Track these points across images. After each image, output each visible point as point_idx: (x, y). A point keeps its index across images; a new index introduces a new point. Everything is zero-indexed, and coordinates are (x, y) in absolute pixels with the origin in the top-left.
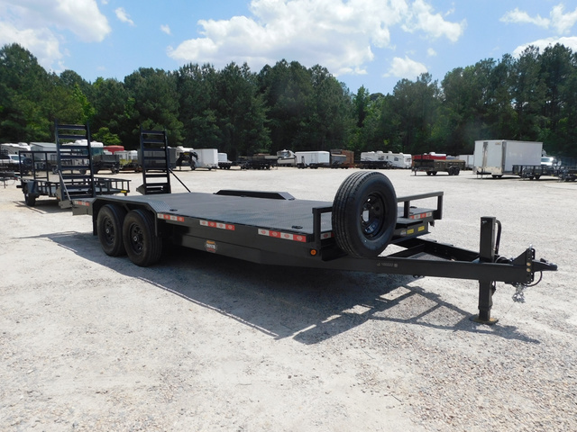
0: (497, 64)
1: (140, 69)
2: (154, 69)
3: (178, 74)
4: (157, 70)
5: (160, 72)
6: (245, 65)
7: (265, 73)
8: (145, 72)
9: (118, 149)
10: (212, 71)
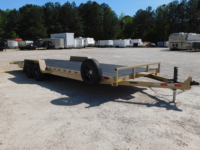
0: (179, 3)
1: (26, 5)
2: (33, 5)
3: (44, 7)
4: (34, 5)
5: (35, 6)
6: (74, 2)
7: (81, 7)
8: (29, 6)
9: (20, 40)
10: (59, 5)
